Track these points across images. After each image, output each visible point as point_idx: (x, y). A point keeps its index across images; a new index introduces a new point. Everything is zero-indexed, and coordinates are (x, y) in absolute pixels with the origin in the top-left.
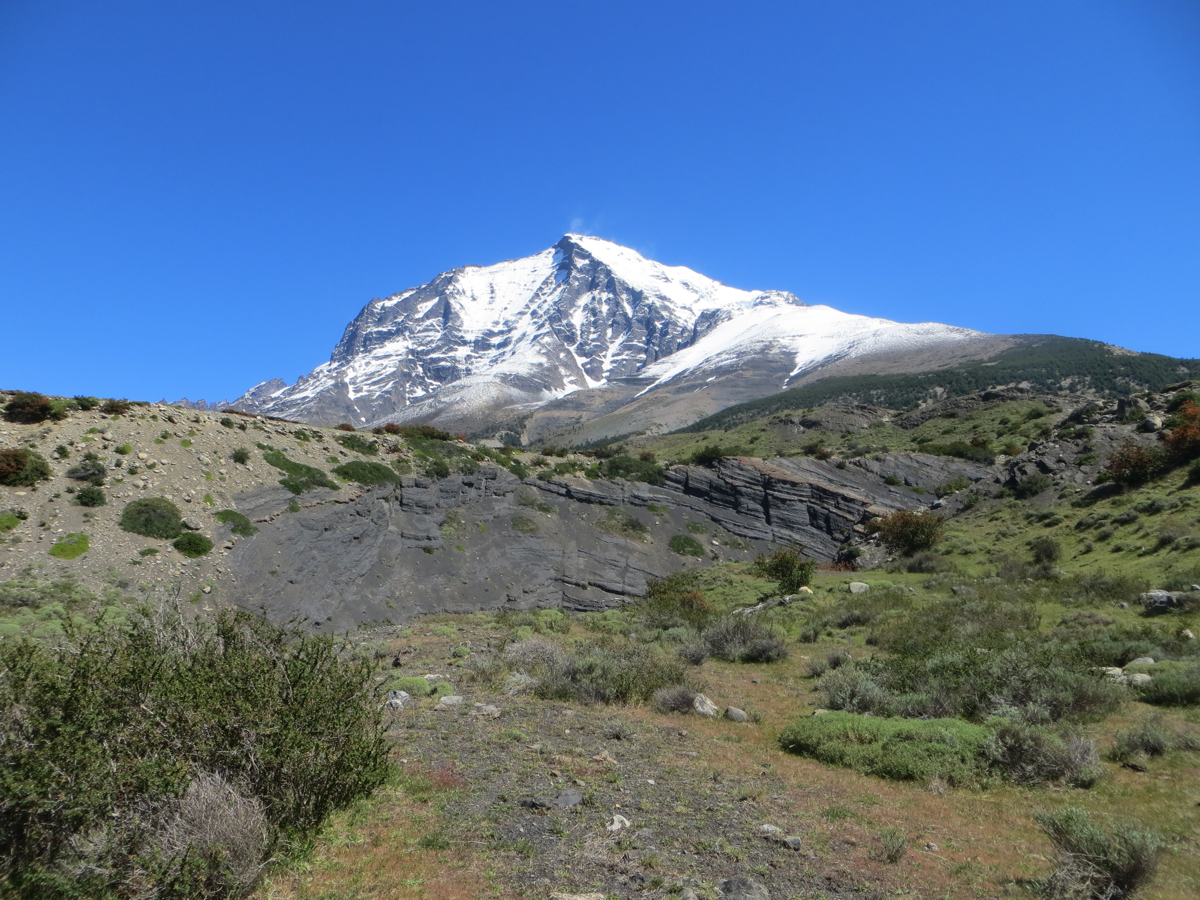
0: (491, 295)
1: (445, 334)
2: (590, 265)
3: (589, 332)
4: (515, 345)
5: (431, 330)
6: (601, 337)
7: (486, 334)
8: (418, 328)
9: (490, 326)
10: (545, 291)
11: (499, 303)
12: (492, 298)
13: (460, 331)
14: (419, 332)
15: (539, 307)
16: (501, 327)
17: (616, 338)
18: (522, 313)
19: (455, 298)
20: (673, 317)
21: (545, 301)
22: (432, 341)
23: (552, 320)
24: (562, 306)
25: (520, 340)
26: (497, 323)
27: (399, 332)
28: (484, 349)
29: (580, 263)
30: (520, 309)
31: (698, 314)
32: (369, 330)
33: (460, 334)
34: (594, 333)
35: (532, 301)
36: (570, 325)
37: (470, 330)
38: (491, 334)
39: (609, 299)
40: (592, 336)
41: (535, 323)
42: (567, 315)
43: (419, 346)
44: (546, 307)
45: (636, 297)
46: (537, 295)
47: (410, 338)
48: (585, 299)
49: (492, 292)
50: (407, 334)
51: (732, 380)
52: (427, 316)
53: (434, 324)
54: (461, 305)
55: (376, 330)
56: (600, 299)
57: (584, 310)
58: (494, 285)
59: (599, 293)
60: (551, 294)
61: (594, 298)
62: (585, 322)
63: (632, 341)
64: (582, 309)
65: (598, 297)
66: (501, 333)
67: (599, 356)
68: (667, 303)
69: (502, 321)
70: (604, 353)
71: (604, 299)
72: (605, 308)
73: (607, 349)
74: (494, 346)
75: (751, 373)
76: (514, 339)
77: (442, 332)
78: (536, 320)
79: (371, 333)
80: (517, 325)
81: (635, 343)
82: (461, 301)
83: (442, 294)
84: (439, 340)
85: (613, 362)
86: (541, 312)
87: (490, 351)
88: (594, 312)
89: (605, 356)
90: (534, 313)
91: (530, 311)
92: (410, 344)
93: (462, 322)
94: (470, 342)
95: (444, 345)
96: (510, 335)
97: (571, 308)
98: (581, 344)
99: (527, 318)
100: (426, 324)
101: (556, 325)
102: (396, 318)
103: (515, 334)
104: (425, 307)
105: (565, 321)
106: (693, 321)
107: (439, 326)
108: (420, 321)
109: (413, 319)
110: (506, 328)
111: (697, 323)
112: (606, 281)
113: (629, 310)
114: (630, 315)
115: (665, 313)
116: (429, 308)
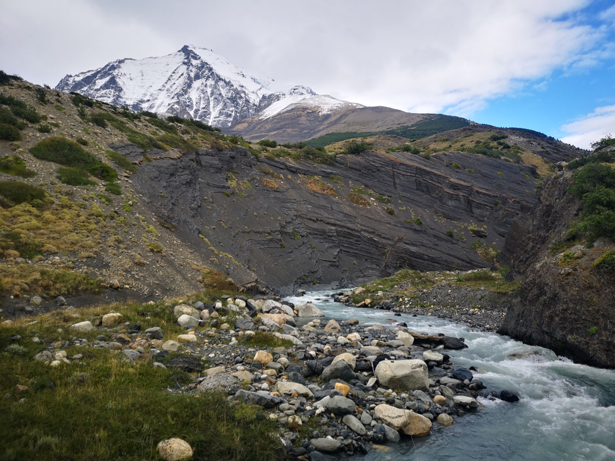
1: (114, 99)
2: (200, 64)
3: (200, 104)
6: (207, 107)
7: (140, 101)
9: (141, 96)
10: (173, 77)
11: (147, 83)
12: (142, 79)
13: (123, 98)
15: (171, 87)
16: (148, 97)
17: (215, 107)
18: (160, 90)
19: (119, 78)
20: (247, 97)
21: (174, 84)
23: (178, 95)
24: (184, 87)
26: (145, 95)
29: (194, 62)
30: (160, 87)
31: (261, 96)
33: (124, 100)
34: (203, 104)
35: (166, 83)
36: (189, 99)
37: (129, 98)
38: (143, 101)
39: (211, 85)
40: (202, 106)
41: (169, 96)
42: (186, 92)
45: (228, 84)
46: (169, 80)
48: (197, 84)
49: (142, 76)
51: (280, 134)
52: (103, 88)
53: (107, 93)
54: (124, 83)
58: (143, 72)
59: (206, 81)
60: (178, 79)
61: (202, 84)
62: (198, 97)
63: (225, 110)
64: (196, 89)
65: (205, 83)
66: (148, 101)
68: (244, 89)
69: (149, 94)
71: (208, 85)
72: (209, 90)
73: (210, 113)
75: (291, 130)
77: (112, 98)
78: (169, 94)
80: (158, 97)
82: (123, 80)
83: (111, 74)
86: (172, 90)
88: (203, 92)
89: (209, 118)
90: (168, 90)
91: (166, 89)
93: (124, 93)
96: (154, 102)
97: (189, 88)
98: (195, 110)
99: (164, 93)
100: (102, 92)
101: (181, 98)
102: (82, 88)
103: (157, 102)
104: (100, 83)
105: (186, 96)
106: (258, 100)
107: (110, 94)
108: (97, 90)
109: (93, 89)
110: (152, 98)
111: (260, 101)
112: (210, 74)
113: (223, 92)
114: (224, 95)
115: (243, 95)
116: (103, 83)
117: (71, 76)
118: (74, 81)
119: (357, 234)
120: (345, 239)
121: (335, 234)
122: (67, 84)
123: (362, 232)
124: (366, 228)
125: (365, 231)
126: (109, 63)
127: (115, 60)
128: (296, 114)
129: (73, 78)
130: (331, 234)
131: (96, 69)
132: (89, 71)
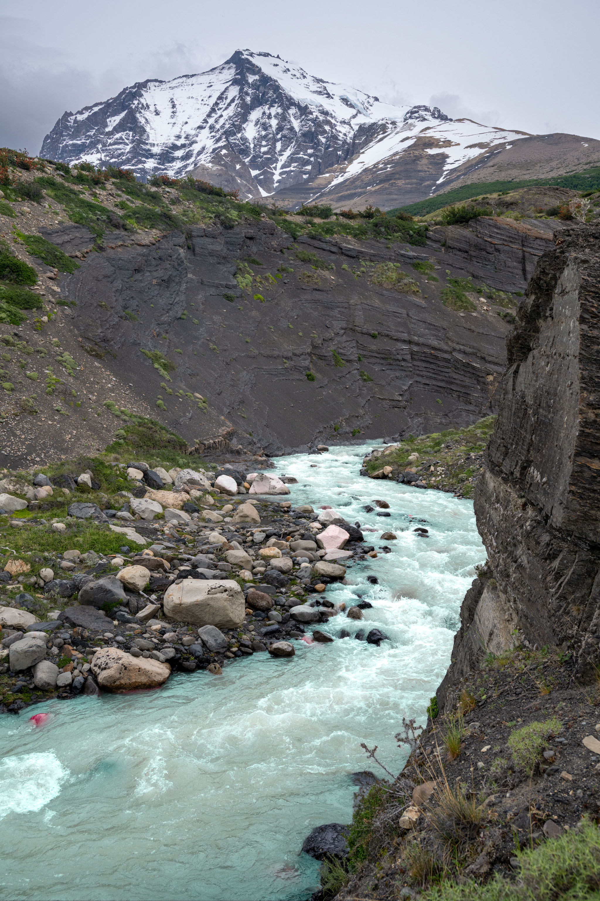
0: (172, 110)
1: (133, 147)
2: (260, 81)
3: (261, 146)
4: (196, 158)
5: (121, 143)
6: (272, 150)
7: (170, 148)
8: (109, 141)
9: (172, 140)
10: (220, 106)
11: (181, 118)
12: (173, 112)
13: (147, 144)
14: (111, 144)
15: (216, 121)
16: (182, 141)
17: (284, 151)
18: (200, 128)
19: (140, 112)
20: (334, 131)
21: (221, 116)
22: (122, 154)
23: (228, 134)
24: (236, 121)
25: (199, 153)
26: (179, 137)
27: (93, 145)
28: (169, 162)
29: (251, 78)
30: (199, 124)
31: (356, 128)
32: (65, 143)
33: (148, 147)
34: (265, 146)
35: (209, 116)
36: (244, 139)
37: (156, 143)
38: (175, 147)
39: (278, 114)
40: (263, 149)
41: (214, 137)
42: (239, 129)
43: (112, 158)
44: (222, 121)
45: (304, 110)
46: (213, 110)
47: (103, 150)
48: (255, 115)
49: (174, 106)
50: (100, 146)
51: (386, 189)
52: (117, 129)
53: (124, 137)
54: (146, 120)
55: (71, 142)
56: (270, 114)
57: (256, 124)
58: (174, 100)
59: (269, 109)
60: (226, 108)
61: (264, 113)
62: (257, 136)
63: (299, 154)
64: (254, 123)
65: (267, 112)
66: (183, 146)
67: (270, 168)
68: (329, 118)
69: (184, 136)
70: (274, 165)
71: (273, 114)
72: (274, 123)
73: (277, 161)
74: (178, 158)
75: (403, 182)
76: (195, 152)
77: (131, 146)
78: (213, 134)
79: (66, 146)
80: (197, 139)
81: (301, 156)
82: (145, 116)
83: (128, 107)
84: (128, 152)
85: (281, 174)
86: (218, 126)
87: (174, 164)
88: (265, 127)
89: (275, 168)
90: (212, 128)
91: (208, 125)
92: (103, 156)
93: (148, 136)
94: (156, 155)
95: (133, 158)
96: (191, 148)
97: (244, 123)
98: (254, 156)
99: (206, 132)
100: (116, 137)
101: (232, 139)
102: (89, 131)
103: (196, 148)
104: (114, 121)
105: (239, 135)
106: (351, 135)
107: (128, 139)
108: (110, 134)
109: (104, 132)
110: (188, 142)
111: (355, 137)
112: (275, 96)
113: (296, 124)
114: (297, 129)
115: (327, 128)
116: (117, 122)
117: (71, 114)
118: (76, 121)
119: (446, 356)
120: (424, 365)
121: (408, 357)
122: (67, 128)
123: (454, 354)
124: (462, 347)
125: (460, 351)
126: (124, 89)
127: (133, 84)
128: (412, 155)
129: (74, 117)
130: (400, 357)
131: (106, 100)
132: (96, 105)
